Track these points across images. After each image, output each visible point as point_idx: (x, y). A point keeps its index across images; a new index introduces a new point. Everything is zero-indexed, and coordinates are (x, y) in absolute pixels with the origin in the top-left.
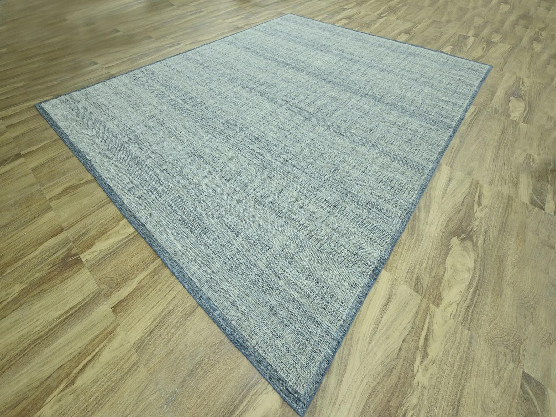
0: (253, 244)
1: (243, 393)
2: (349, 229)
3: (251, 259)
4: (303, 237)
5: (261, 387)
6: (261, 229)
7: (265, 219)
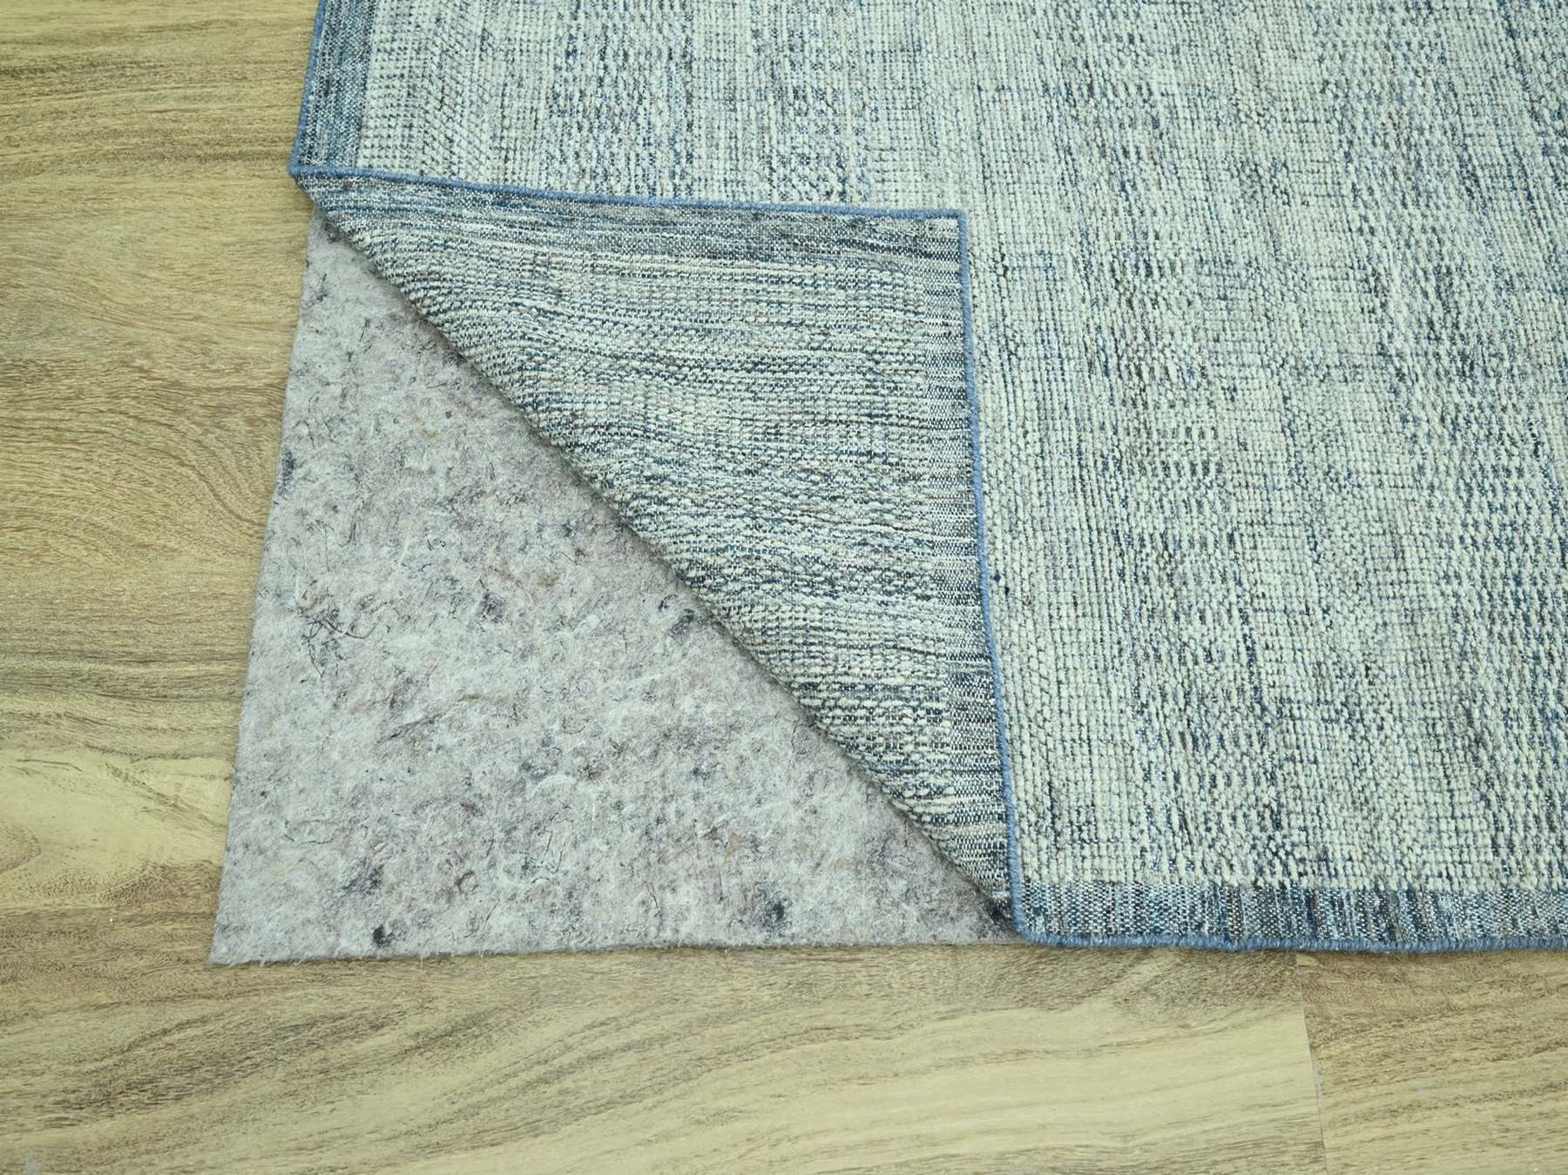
0: (780, 94)
1: (51, 665)
2: (1399, 554)
3: (701, 151)
4: (1073, 323)
5: (128, 730)
6: (900, 68)
7: (979, 36)
